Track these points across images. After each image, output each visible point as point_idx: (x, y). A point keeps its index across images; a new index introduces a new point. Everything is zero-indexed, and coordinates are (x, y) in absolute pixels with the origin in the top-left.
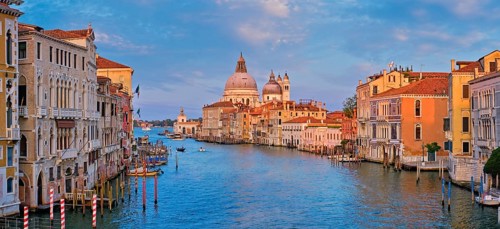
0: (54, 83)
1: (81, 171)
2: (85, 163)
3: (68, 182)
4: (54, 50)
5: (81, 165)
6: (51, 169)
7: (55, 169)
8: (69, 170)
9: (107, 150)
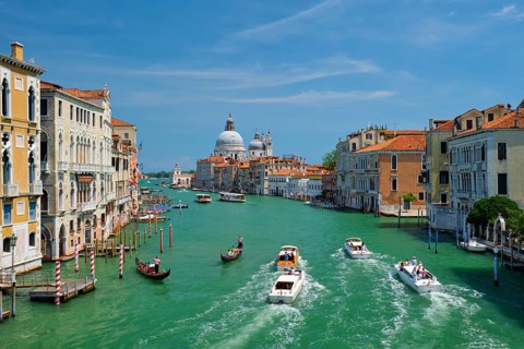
0: (75, 140)
1: (99, 222)
2: (103, 215)
3: (87, 233)
4: (74, 108)
5: (99, 217)
6: (72, 222)
7: (75, 221)
8: (88, 222)
9: (121, 202)
